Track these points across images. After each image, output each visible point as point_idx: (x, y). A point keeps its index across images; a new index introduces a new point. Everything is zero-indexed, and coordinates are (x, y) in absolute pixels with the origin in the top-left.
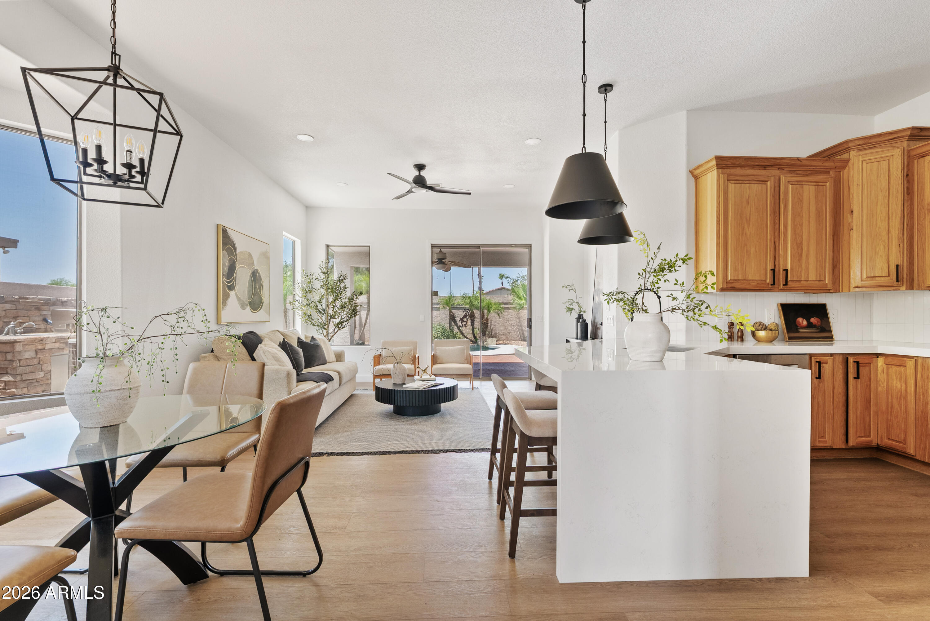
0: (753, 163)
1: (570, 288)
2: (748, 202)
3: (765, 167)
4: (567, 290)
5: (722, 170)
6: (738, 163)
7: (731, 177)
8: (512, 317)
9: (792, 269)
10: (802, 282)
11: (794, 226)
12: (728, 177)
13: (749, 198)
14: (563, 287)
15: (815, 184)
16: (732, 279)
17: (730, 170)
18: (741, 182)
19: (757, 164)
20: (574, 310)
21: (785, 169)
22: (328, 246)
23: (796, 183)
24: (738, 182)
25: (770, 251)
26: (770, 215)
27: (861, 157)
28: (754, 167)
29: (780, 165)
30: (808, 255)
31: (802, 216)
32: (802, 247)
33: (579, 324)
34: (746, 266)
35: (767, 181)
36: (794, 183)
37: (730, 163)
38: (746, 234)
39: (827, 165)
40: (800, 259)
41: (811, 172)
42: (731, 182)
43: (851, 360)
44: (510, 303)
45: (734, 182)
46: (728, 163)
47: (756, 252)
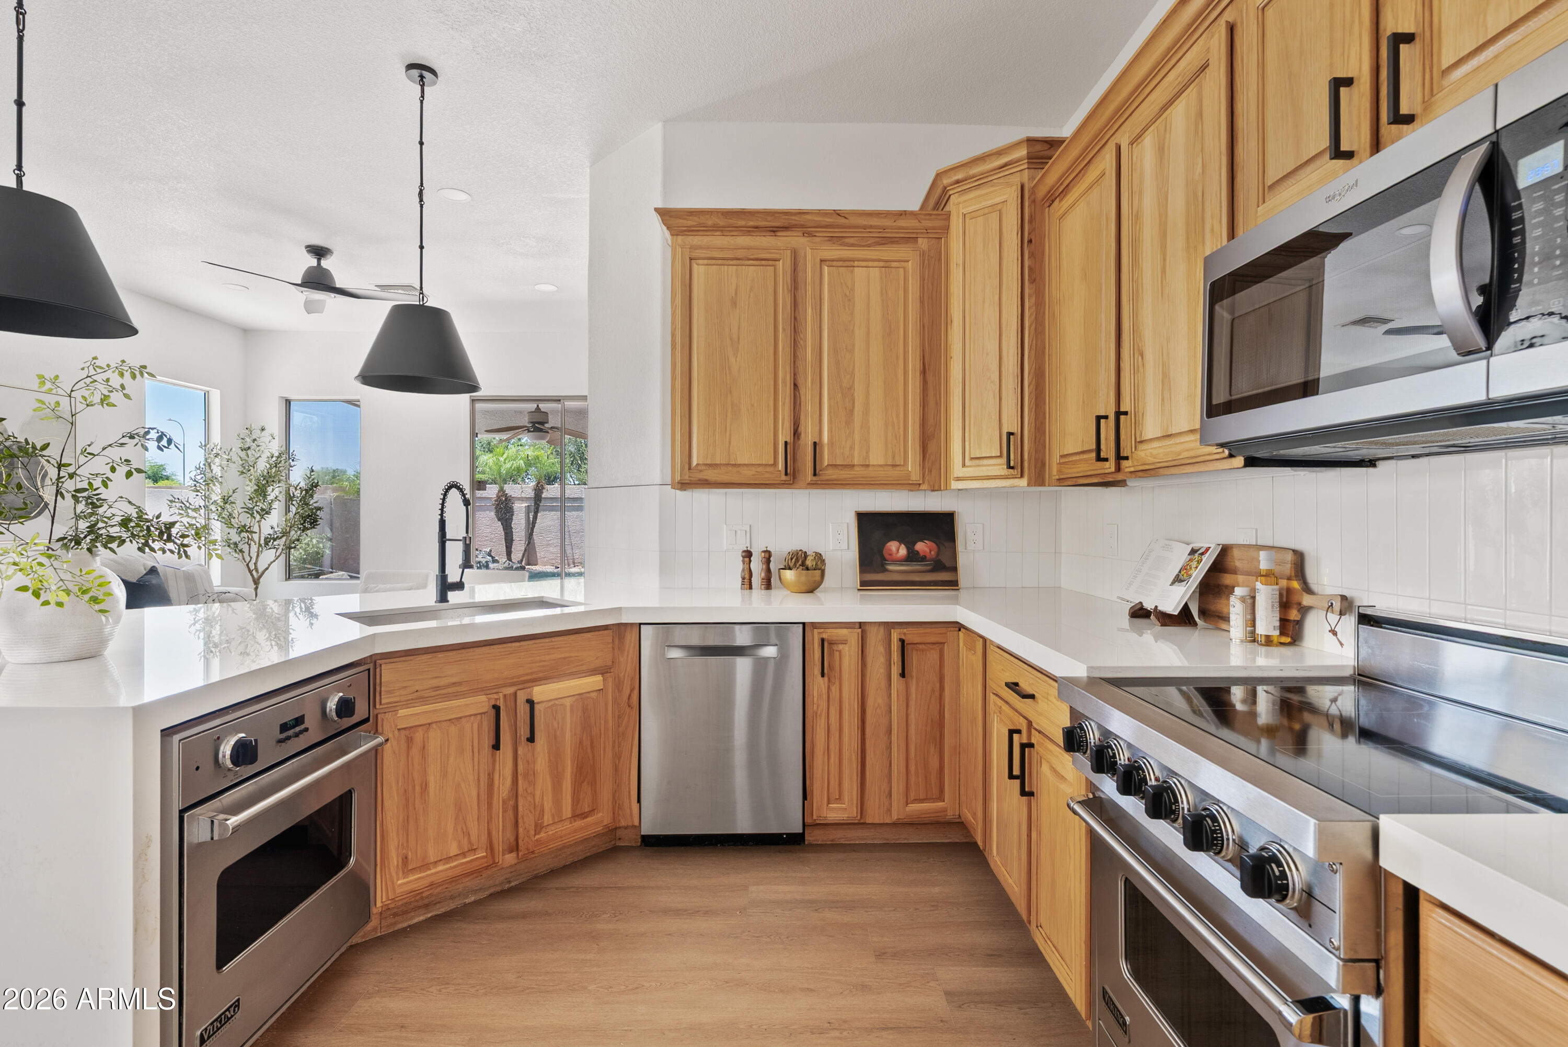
0: (742, 223)
2: (734, 303)
3: (774, 231)
5: (683, 237)
6: (710, 223)
7: (697, 251)
9: (831, 443)
10: (856, 468)
11: (835, 351)
12: (690, 252)
13: (736, 293)
15: (882, 264)
16: (701, 463)
17: (700, 238)
18: (720, 262)
19: (751, 223)
21: (817, 234)
22: (288, 402)
23: (840, 263)
24: (713, 262)
25: (784, 404)
26: (784, 330)
27: (961, 205)
28: (749, 231)
29: (802, 226)
30: (866, 412)
31: (853, 331)
32: (853, 395)
34: (730, 435)
35: (778, 260)
36: (835, 263)
37: (695, 223)
38: (730, 369)
39: (904, 225)
40: (849, 422)
41: (877, 240)
42: (701, 262)
43: (895, 637)
45: (706, 262)
46: (690, 223)
47: (753, 406)
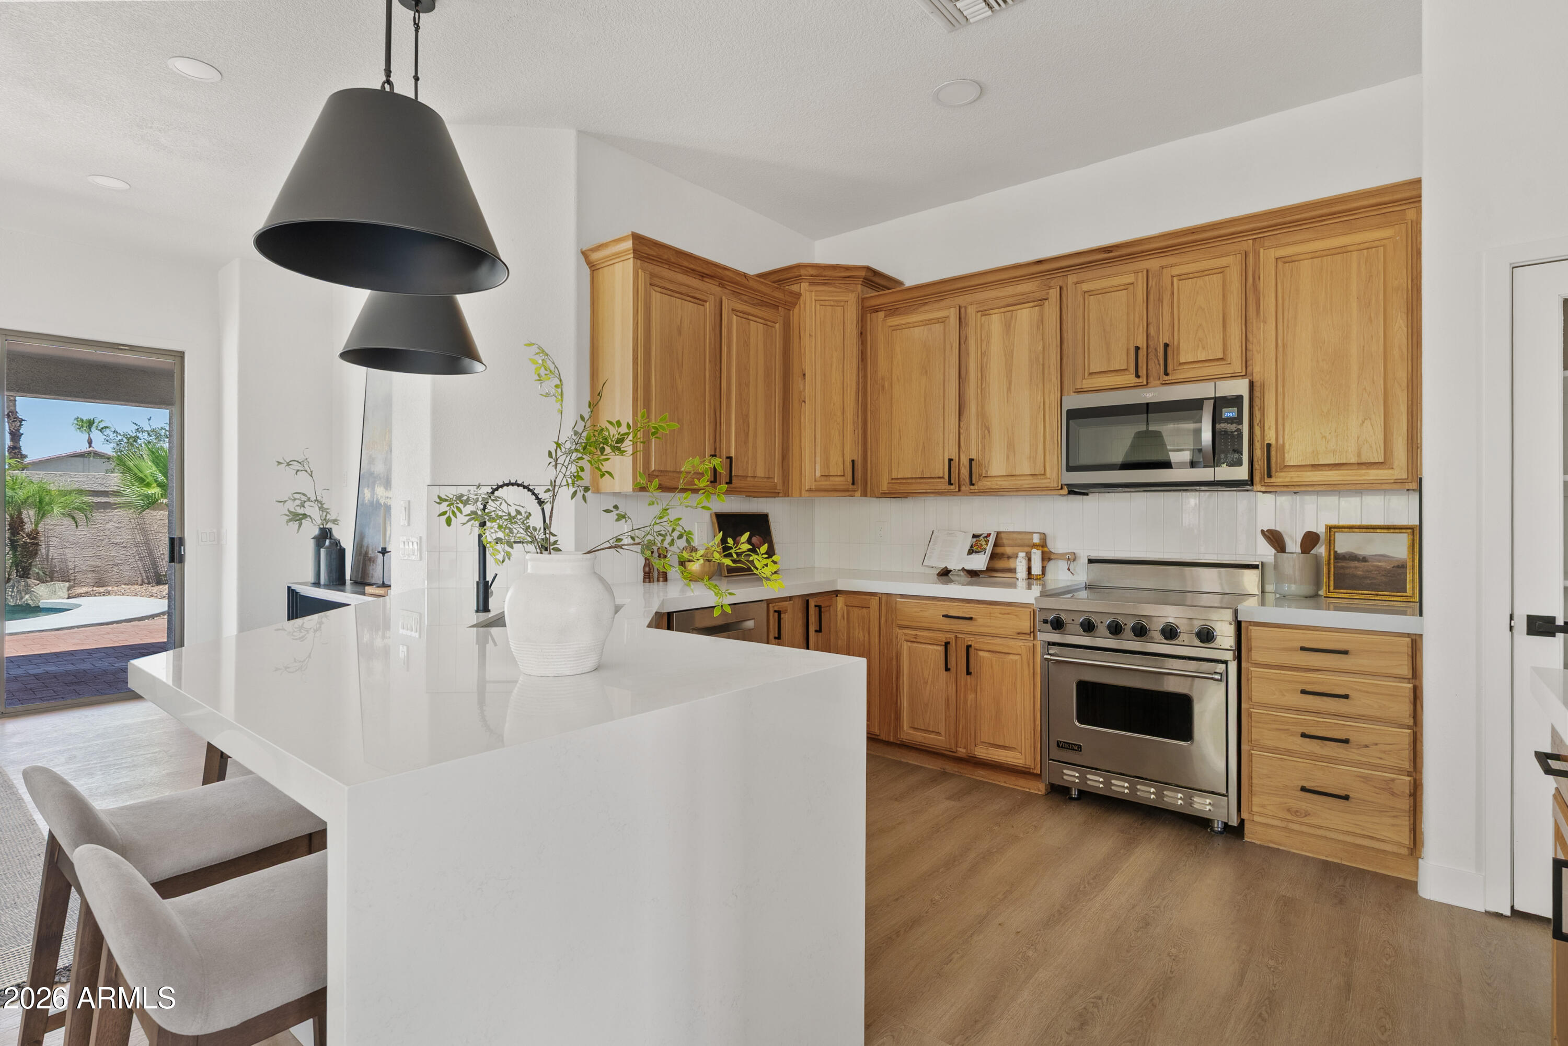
0: (686, 264)
1: (296, 466)
2: (680, 333)
3: (703, 276)
4: (290, 471)
5: (642, 262)
6: (665, 257)
7: (655, 279)
8: (120, 525)
9: (735, 456)
10: (749, 479)
11: (739, 385)
12: (650, 278)
13: (681, 323)
14: (279, 463)
15: (763, 321)
16: (657, 469)
17: (654, 267)
18: (669, 292)
19: (692, 266)
20: (309, 519)
21: (728, 287)
23: (741, 315)
24: (665, 291)
25: (710, 423)
26: (710, 361)
27: (813, 293)
28: (687, 271)
29: (722, 279)
30: (755, 436)
31: (749, 371)
32: (748, 421)
33: (322, 551)
34: (677, 447)
35: (706, 302)
36: (738, 314)
37: (655, 254)
38: (677, 389)
39: (776, 295)
40: (746, 442)
41: (759, 301)
42: (656, 288)
43: (812, 603)
44: (116, 493)
45: (659, 289)
46: (652, 252)
47: (691, 422)
